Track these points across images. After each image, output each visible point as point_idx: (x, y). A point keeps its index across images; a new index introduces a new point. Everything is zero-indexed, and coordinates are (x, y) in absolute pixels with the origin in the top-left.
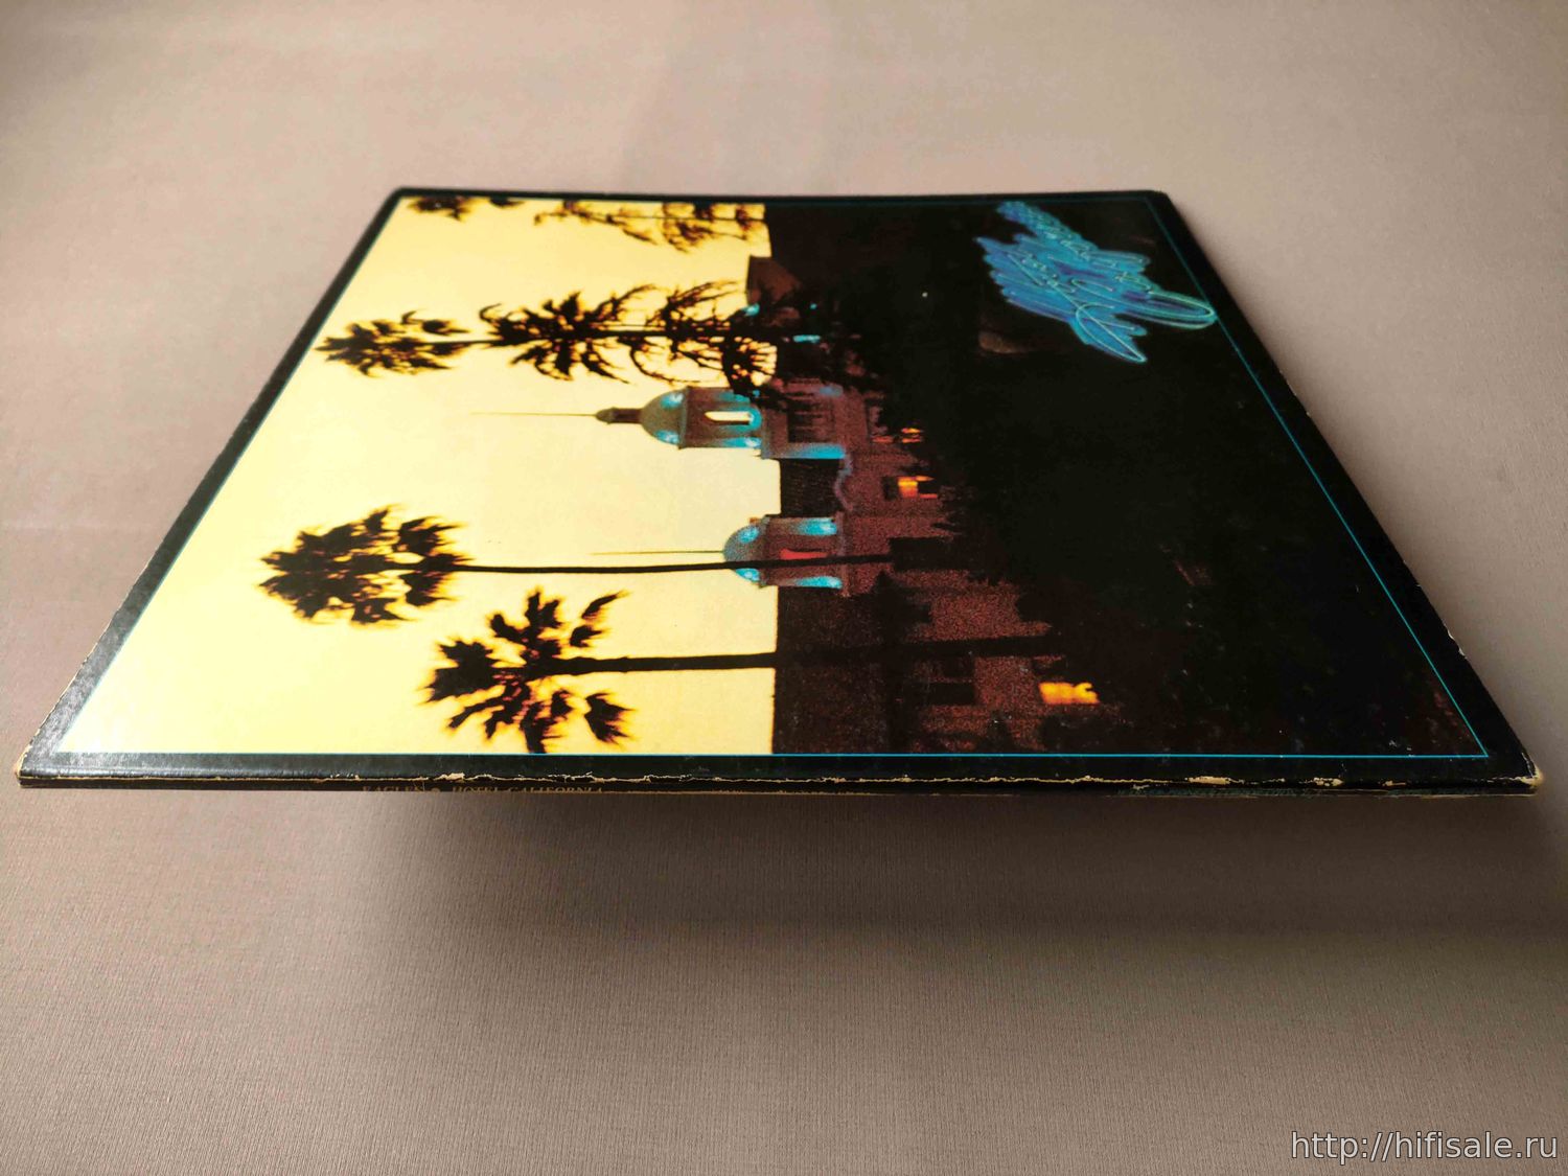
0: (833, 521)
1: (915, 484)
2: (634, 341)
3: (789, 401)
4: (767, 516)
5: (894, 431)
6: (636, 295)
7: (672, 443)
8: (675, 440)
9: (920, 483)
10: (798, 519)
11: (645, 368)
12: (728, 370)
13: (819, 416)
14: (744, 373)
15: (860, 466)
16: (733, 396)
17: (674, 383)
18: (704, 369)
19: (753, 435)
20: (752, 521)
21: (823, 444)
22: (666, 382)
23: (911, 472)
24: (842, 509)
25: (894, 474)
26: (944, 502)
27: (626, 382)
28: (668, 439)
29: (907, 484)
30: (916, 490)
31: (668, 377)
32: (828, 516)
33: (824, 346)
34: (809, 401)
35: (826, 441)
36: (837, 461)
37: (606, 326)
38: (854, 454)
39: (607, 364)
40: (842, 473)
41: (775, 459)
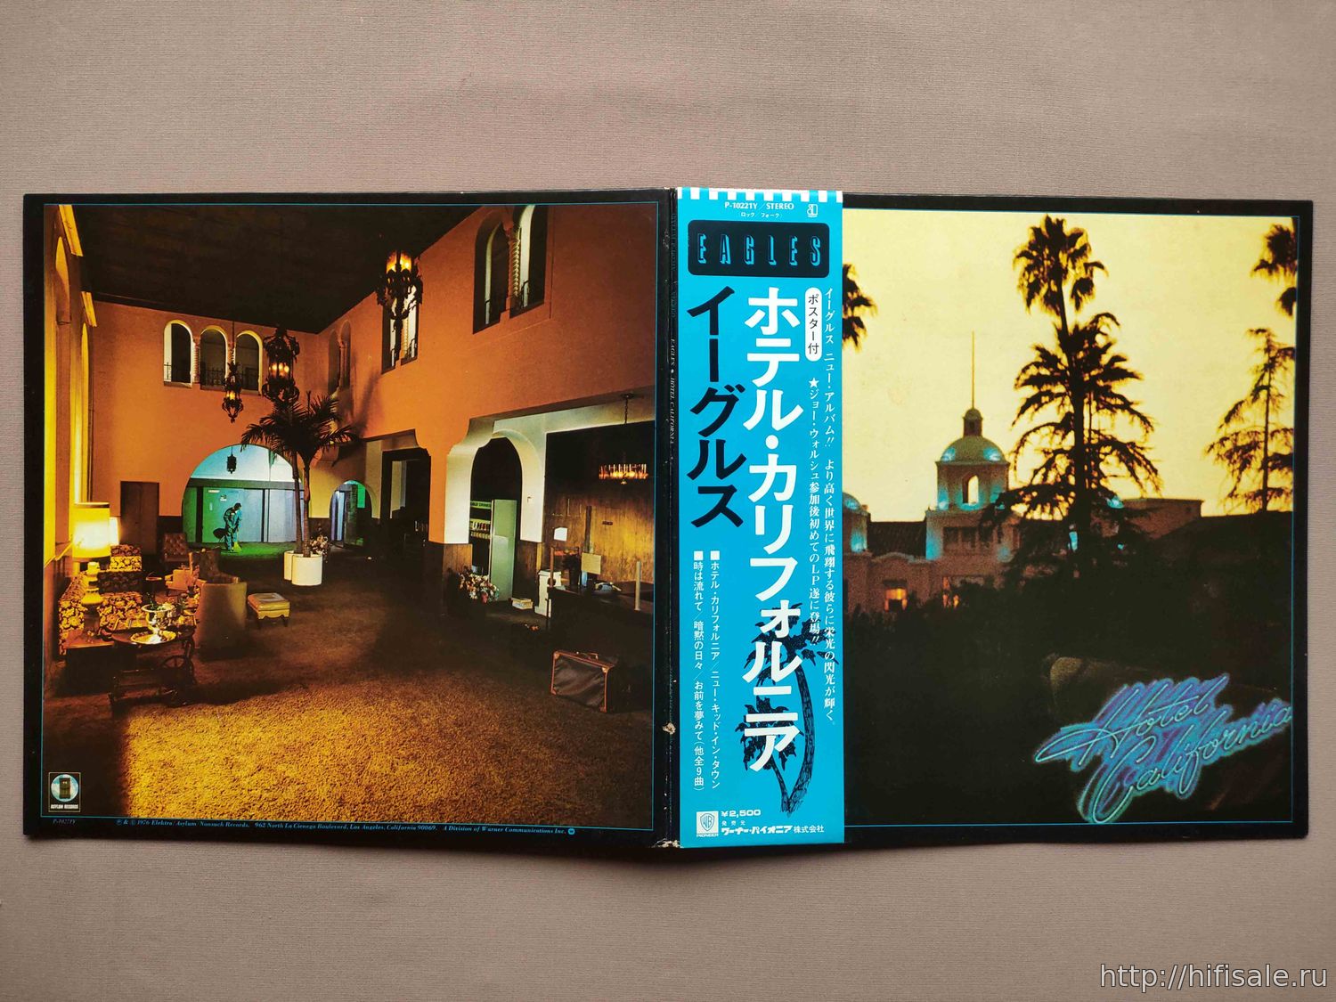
0: (864, 550)
1: (899, 598)
2: (1071, 423)
3: (992, 528)
4: (869, 515)
5: (954, 591)
6: (1137, 419)
7: (943, 457)
8: (946, 459)
9: (899, 602)
10: (866, 531)
11: (1032, 435)
12: (1029, 489)
13: (973, 546)
14: (1027, 499)
15: (918, 568)
16: (999, 492)
17: (1013, 456)
18: (1032, 474)
19: (951, 506)
20: (865, 506)
21: (942, 547)
22: (1016, 448)
23: (911, 598)
24: (874, 556)
25: (909, 588)
26: (880, 614)
27: (1014, 423)
28: (947, 455)
29: (899, 594)
30: (893, 598)
31: (1021, 450)
32: (868, 547)
33: (1063, 552)
34: (992, 540)
35: (945, 550)
36: (924, 555)
37: (1089, 403)
38: (932, 565)
39: (1036, 410)
40: (911, 559)
41: (926, 519)
